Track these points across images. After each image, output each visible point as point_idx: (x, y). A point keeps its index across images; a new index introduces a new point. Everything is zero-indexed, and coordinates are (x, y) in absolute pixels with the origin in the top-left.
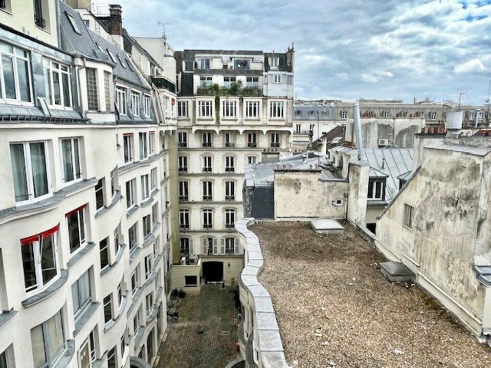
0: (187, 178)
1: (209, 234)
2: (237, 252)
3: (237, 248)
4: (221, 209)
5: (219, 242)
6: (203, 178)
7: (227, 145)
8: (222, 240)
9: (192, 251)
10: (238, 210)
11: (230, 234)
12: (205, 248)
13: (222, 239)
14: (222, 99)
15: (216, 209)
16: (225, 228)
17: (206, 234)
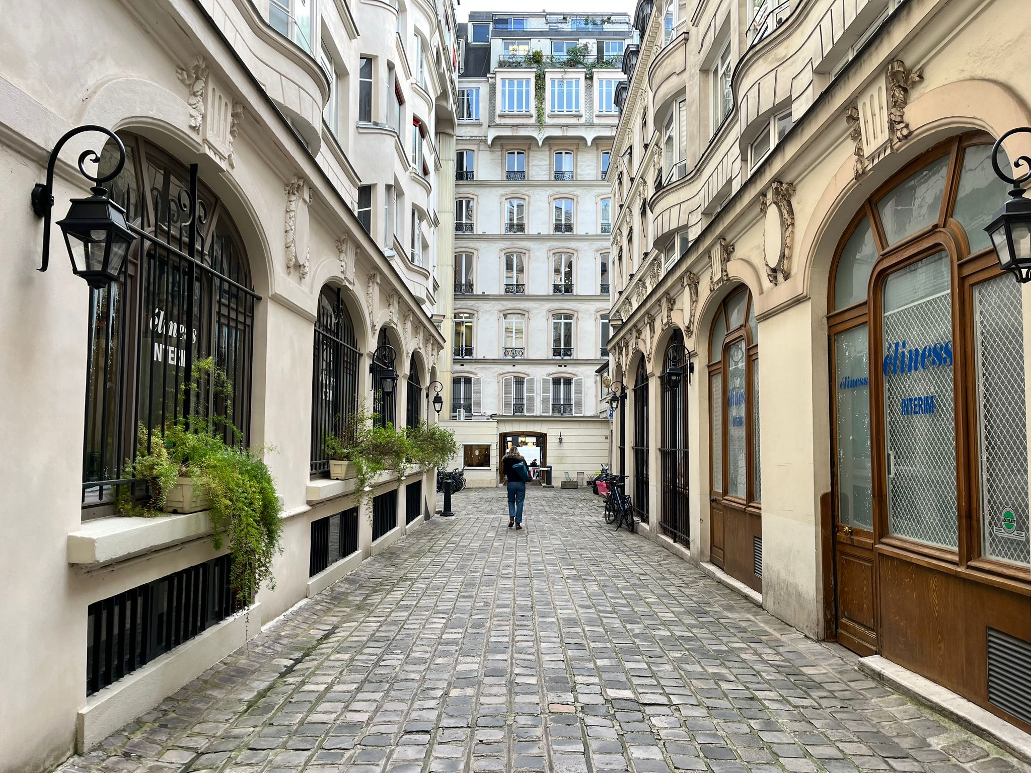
0: (472, 244)
1: (518, 368)
2: (579, 409)
3: (579, 401)
4: (544, 313)
5: (538, 387)
6: (507, 244)
7: (559, 175)
8: (545, 381)
9: (478, 405)
10: (580, 315)
11: (563, 369)
12: (507, 399)
13: (544, 379)
14: (551, 76)
15: (534, 312)
16: (551, 356)
17: (509, 368)
